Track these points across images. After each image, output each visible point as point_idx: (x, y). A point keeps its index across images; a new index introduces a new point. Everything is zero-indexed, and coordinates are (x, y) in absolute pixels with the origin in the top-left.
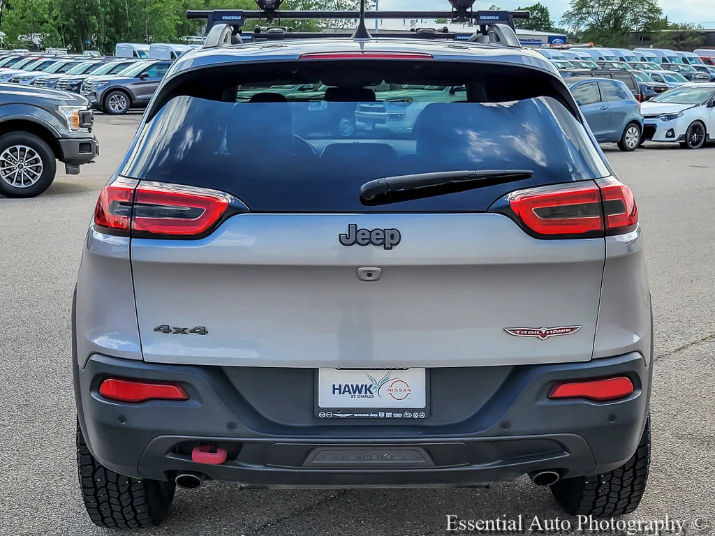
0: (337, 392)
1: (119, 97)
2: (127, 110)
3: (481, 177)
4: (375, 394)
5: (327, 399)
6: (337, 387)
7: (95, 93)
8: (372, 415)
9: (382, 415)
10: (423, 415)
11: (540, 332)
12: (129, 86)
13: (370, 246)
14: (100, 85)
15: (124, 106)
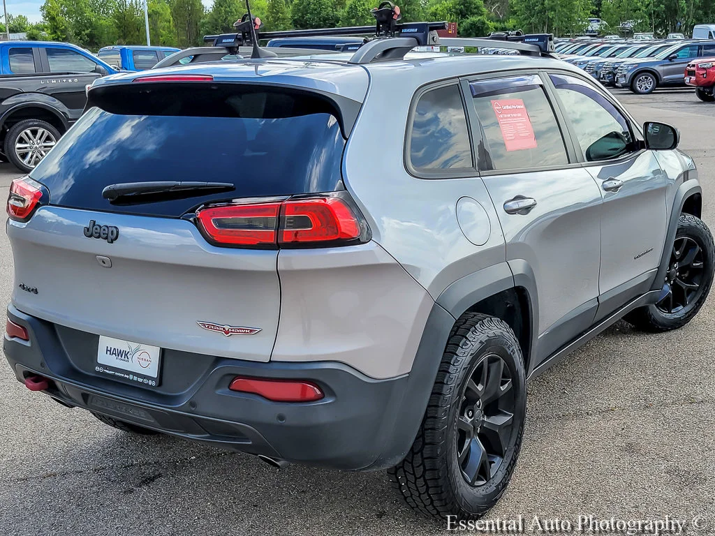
0: (108, 352)
1: (646, 78)
2: (654, 89)
3: (184, 188)
4: (130, 360)
5: (103, 358)
6: (109, 349)
7: (625, 75)
8: (125, 376)
9: (131, 377)
10: (154, 384)
11: (224, 329)
12: (658, 68)
13: (100, 239)
14: (630, 68)
15: (650, 87)
